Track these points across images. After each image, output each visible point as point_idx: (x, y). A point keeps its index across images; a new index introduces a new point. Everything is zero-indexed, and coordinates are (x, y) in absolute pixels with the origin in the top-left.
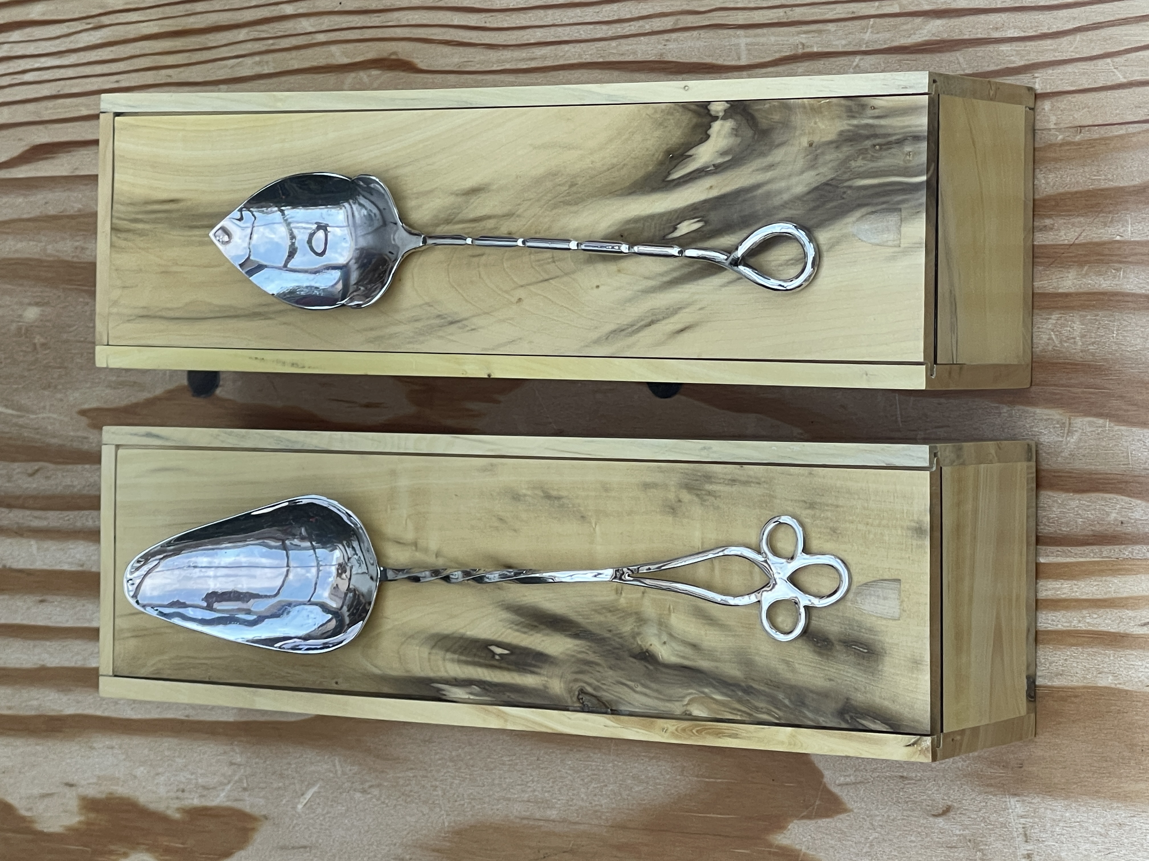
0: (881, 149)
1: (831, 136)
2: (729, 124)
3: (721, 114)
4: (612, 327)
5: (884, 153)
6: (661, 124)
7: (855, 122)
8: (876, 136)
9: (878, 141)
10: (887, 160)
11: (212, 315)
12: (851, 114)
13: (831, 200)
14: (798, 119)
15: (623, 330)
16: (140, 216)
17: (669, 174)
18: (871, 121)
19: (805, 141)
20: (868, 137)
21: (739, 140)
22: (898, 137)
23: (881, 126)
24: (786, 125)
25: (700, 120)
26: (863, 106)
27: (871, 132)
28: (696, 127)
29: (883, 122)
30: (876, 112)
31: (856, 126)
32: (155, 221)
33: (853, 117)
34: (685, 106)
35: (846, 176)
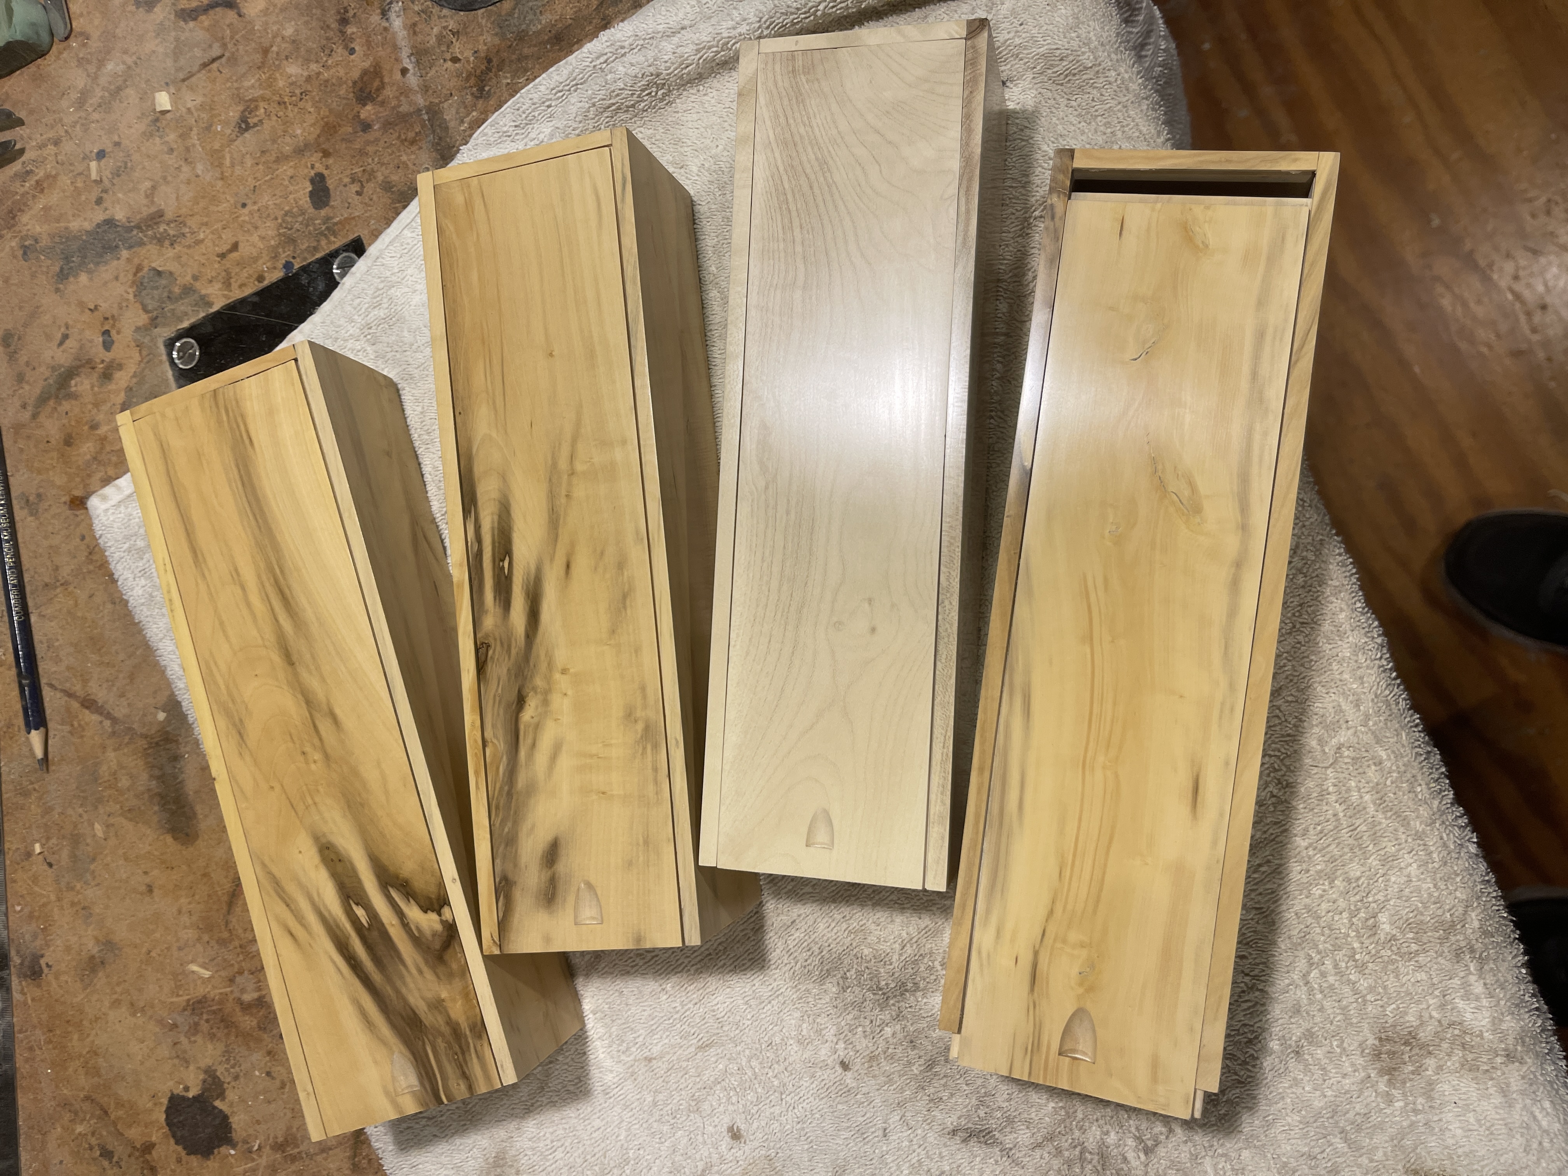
0: (455, 1060)
1: (453, 1015)
2: (439, 927)
3: (444, 918)
4: (278, 874)
5: (453, 1064)
6: (423, 868)
7: (468, 1033)
8: (463, 1053)
9: (460, 1056)
10: (449, 1069)
11: (183, 512)
12: (473, 1028)
13: (411, 1029)
14: (458, 984)
15: (277, 884)
16: (231, 414)
17: (392, 887)
18: (472, 1045)
19: (444, 995)
20: (461, 1047)
21: (430, 938)
22: (467, 1072)
23: (470, 1055)
24: (451, 975)
25: (435, 901)
26: (480, 1037)
27: (465, 1048)
28: (429, 899)
29: (474, 1055)
30: (479, 1048)
31: (466, 1035)
32: (231, 428)
33: (471, 1031)
34: (441, 885)
35: (431, 1037)
